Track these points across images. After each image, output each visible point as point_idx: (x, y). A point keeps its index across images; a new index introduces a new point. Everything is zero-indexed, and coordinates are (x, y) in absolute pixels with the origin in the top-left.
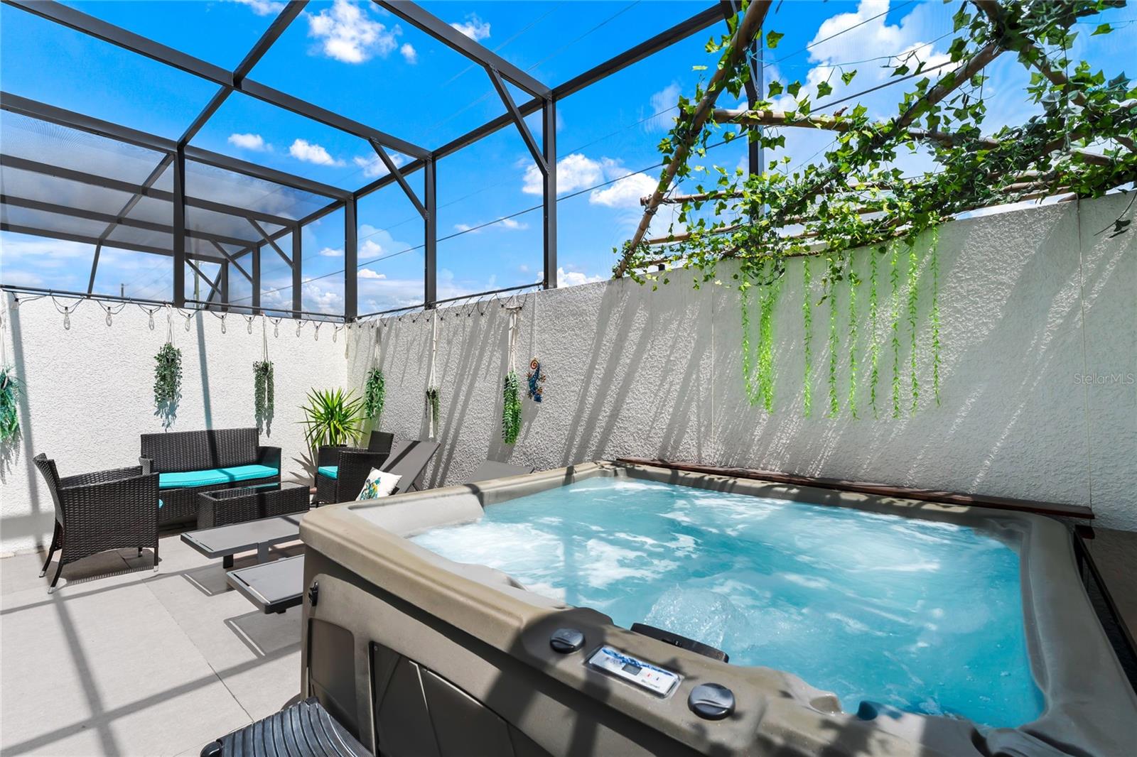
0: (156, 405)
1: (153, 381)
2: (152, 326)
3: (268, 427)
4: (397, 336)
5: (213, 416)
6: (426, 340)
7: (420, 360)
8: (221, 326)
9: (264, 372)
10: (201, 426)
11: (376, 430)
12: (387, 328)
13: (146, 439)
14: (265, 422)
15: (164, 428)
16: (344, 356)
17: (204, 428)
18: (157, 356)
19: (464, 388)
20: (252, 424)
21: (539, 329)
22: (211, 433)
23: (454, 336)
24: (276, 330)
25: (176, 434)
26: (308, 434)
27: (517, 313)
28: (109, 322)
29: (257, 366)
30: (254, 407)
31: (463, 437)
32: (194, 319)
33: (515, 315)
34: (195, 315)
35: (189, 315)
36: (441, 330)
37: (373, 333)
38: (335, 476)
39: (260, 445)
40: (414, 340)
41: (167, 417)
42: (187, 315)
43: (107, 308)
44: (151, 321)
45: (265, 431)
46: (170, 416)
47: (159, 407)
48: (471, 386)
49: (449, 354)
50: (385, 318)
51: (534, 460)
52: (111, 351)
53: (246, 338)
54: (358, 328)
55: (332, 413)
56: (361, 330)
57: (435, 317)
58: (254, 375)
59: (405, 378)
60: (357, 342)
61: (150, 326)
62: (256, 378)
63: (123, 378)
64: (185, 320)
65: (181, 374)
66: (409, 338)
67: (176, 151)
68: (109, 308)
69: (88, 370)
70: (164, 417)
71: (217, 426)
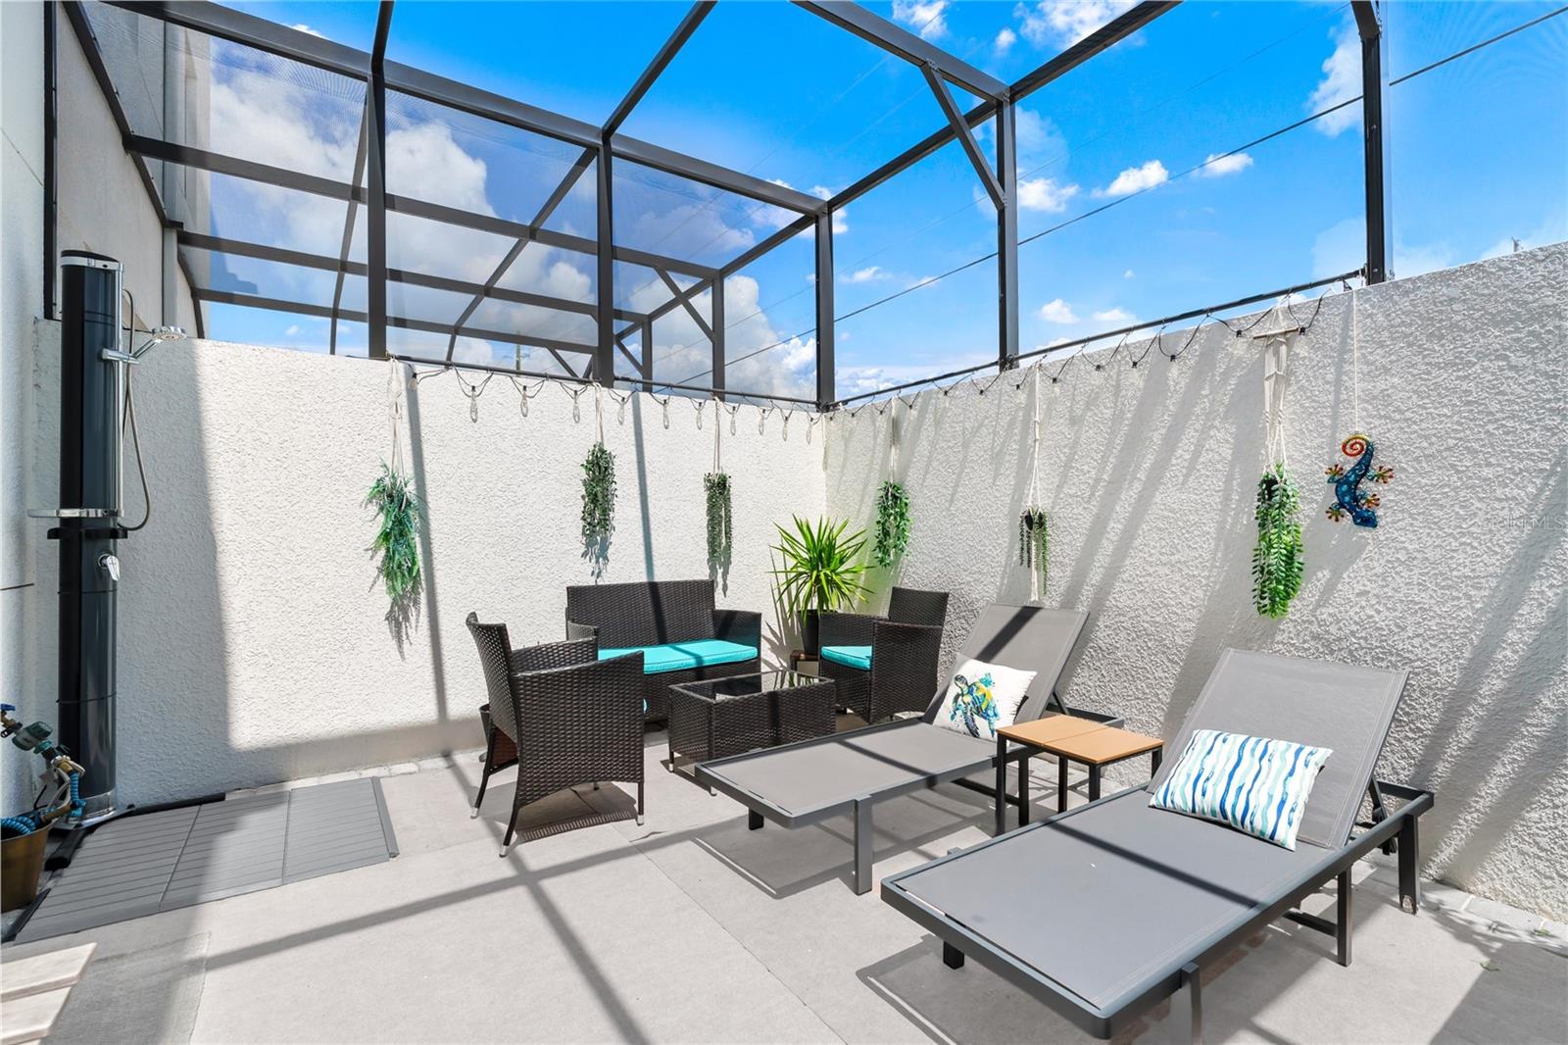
0: (584, 542)
1: (578, 506)
2: (577, 418)
3: (725, 580)
4: (938, 423)
5: (656, 562)
6: (1011, 424)
7: (997, 458)
8: (662, 416)
9: (719, 489)
10: (639, 577)
11: (898, 586)
12: (914, 412)
13: (575, 594)
14: (720, 572)
15: (594, 578)
16: (821, 467)
17: (643, 579)
18: (585, 463)
19: (1123, 508)
20: (703, 574)
21: (1366, 369)
22: (653, 587)
23: (1088, 406)
24: (733, 423)
25: (609, 587)
26: (782, 589)
27: (1288, 343)
28: (525, 411)
29: (709, 481)
30: (706, 546)
31: (1121, 597)
32: (629, 405)
33: (1284, 347)
34: (630, 399)
35: (624, 399)
36: (1051, 403)
37: (883, 423)
38: (867, 664)
39: (717, 608)
40: (981, 425)
41: (597, 562)
42: (620, 399)
43: (521, 388)
44: (576, 408)
45: (720, 586)
46: (601, 559)
47: (588, 545)
48: (1144, 501)
49: (1074, 445)
50: (909, 396)
51: (1351, 652)
52: (528, 455)
53: (695, 436)
54: (849, 417)
55: (822, 555)
56: (854, 421)
57: (1038, 379)
58: (705, 495)
59: (957, 496)
60: (847, 441)
61: (574, 416)
62: (710, 499)
63: (543, 498)
64: (617, 406)
65: (616, 493)
66: (968, 425)
67: (601, 143)
68: (525, 388)
69: (500, 485)
70: (593, 560)
71: (660, 576)
